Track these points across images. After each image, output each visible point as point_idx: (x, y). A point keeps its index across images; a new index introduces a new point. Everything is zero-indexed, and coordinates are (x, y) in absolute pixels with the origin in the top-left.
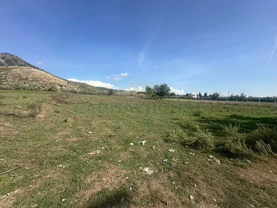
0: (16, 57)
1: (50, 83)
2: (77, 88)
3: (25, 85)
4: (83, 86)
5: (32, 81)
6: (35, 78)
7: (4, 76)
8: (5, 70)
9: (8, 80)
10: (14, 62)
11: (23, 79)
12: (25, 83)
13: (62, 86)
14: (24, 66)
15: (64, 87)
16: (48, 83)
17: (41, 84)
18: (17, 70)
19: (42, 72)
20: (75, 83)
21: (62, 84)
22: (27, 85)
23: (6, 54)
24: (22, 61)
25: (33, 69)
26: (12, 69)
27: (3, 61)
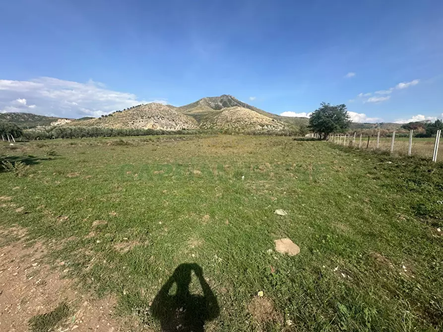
0: (231, 97)
1: (251, 123)
2: (283, 126)
5: (235, 122)
6: (238, 118)
7: (216, 120)
8: (217, 113)
9: (218, 124)
11: (227, 122)
12: (229, 126)
13: (263, 126)
14: (236, 105)
15: (266, 127)
16: (249, 123)
17: (242, 125)
18: (226, 112)
19: (247, 109)
21: (264, 122)
23: (224, 96)
24: (235, 100)
25: (239, 108)
27: (221, 104)
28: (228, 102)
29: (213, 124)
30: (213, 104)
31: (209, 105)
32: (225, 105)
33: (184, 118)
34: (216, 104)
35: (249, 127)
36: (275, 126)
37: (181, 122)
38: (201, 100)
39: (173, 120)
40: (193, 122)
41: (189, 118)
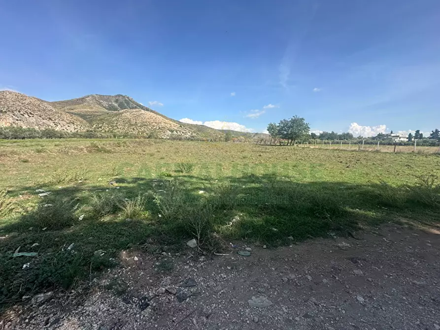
0: (128, 98)
1: (159, 128)
2: (191, 133)
3: (134, 132)
4: (201, 129)
5: (141, 126)
6: (144, 122)
7: (116, 122)
9: (119, 127)
10: (126, 105)
11: (132, 125)
12: (134, 129)
13: (172, 131)
14: (136, 108)
15: (175, 133)
16: (158, 128)
17: (150, 129)
18: (127, 114)
19: (152, 113)
20: (191, 126)
21: (173, 128)
22: (136, 132)
23: (119, 96)
24: (134, 102)
25: (143, 111)
26: (123, 113)
27: (116, 105)
28: (125, 103)
29: (113, 127)
30: (105, 103)
31: (100, 104)
32: (122, 106)
33: (67, 117)
34: (110, 103)
35: (158, 132)
36: (184, 132)
37: (64, 123)
38: (88, 97)
39: (50, 119)
40: (81, 122)
41: (75, 117)
